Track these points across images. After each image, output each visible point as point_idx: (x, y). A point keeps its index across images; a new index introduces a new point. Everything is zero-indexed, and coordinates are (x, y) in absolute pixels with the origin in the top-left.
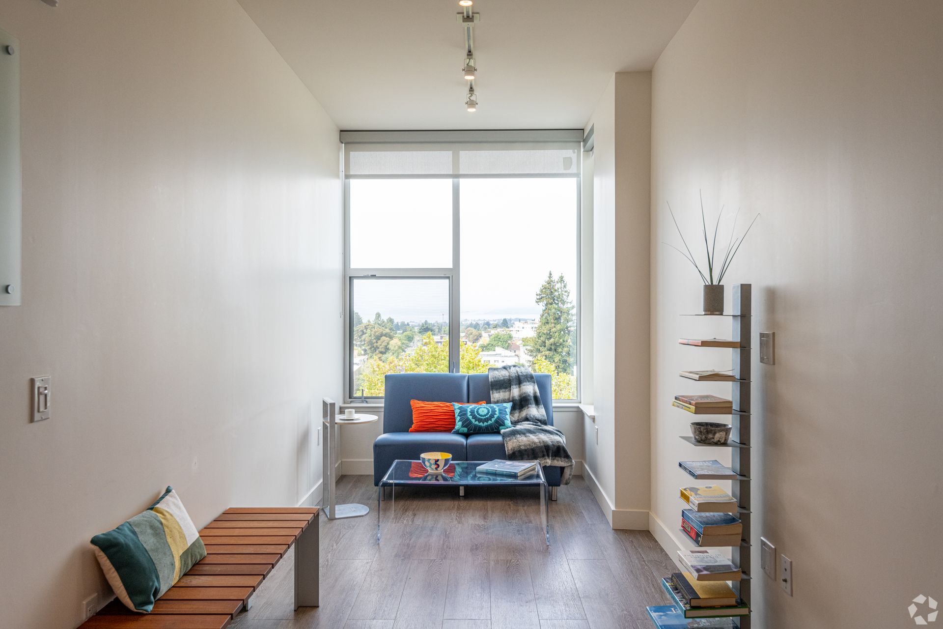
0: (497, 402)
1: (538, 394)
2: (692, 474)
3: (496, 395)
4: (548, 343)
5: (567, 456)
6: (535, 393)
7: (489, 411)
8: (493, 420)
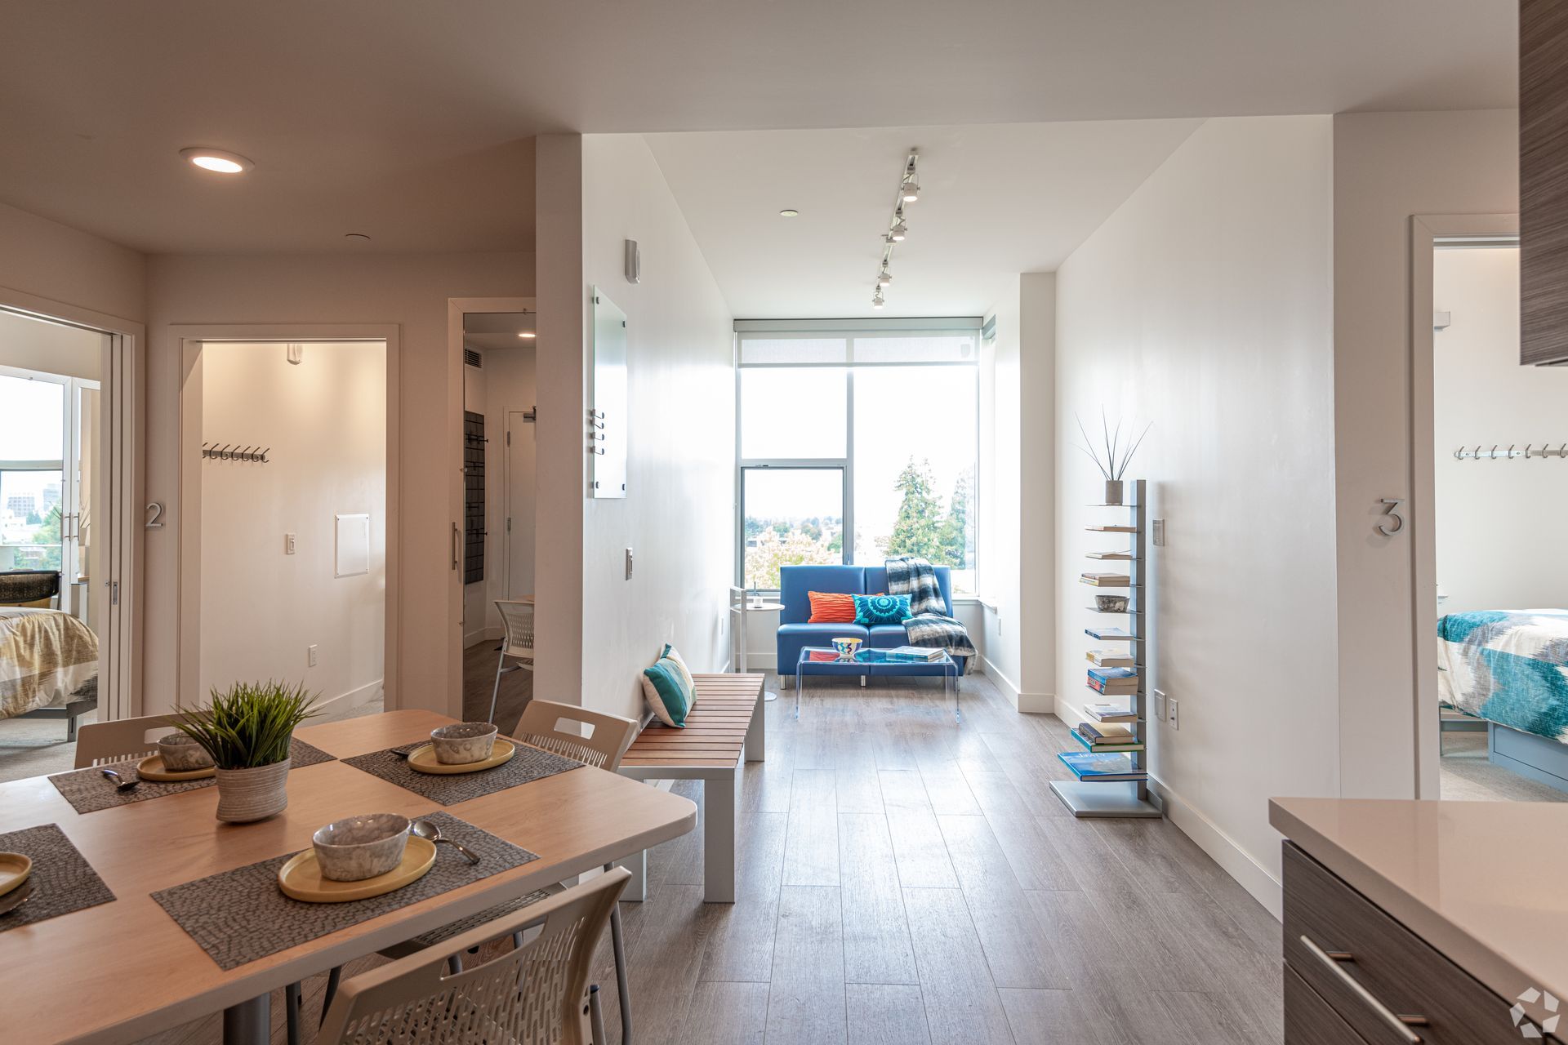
0: (896, 594)
1: (938, 586)
2: (1096, 636)
3: (894, 587)
4: (908, 543)
5: (970, 646)
6: (934, 585)
7: (889, 602)
8: (895, 610)
